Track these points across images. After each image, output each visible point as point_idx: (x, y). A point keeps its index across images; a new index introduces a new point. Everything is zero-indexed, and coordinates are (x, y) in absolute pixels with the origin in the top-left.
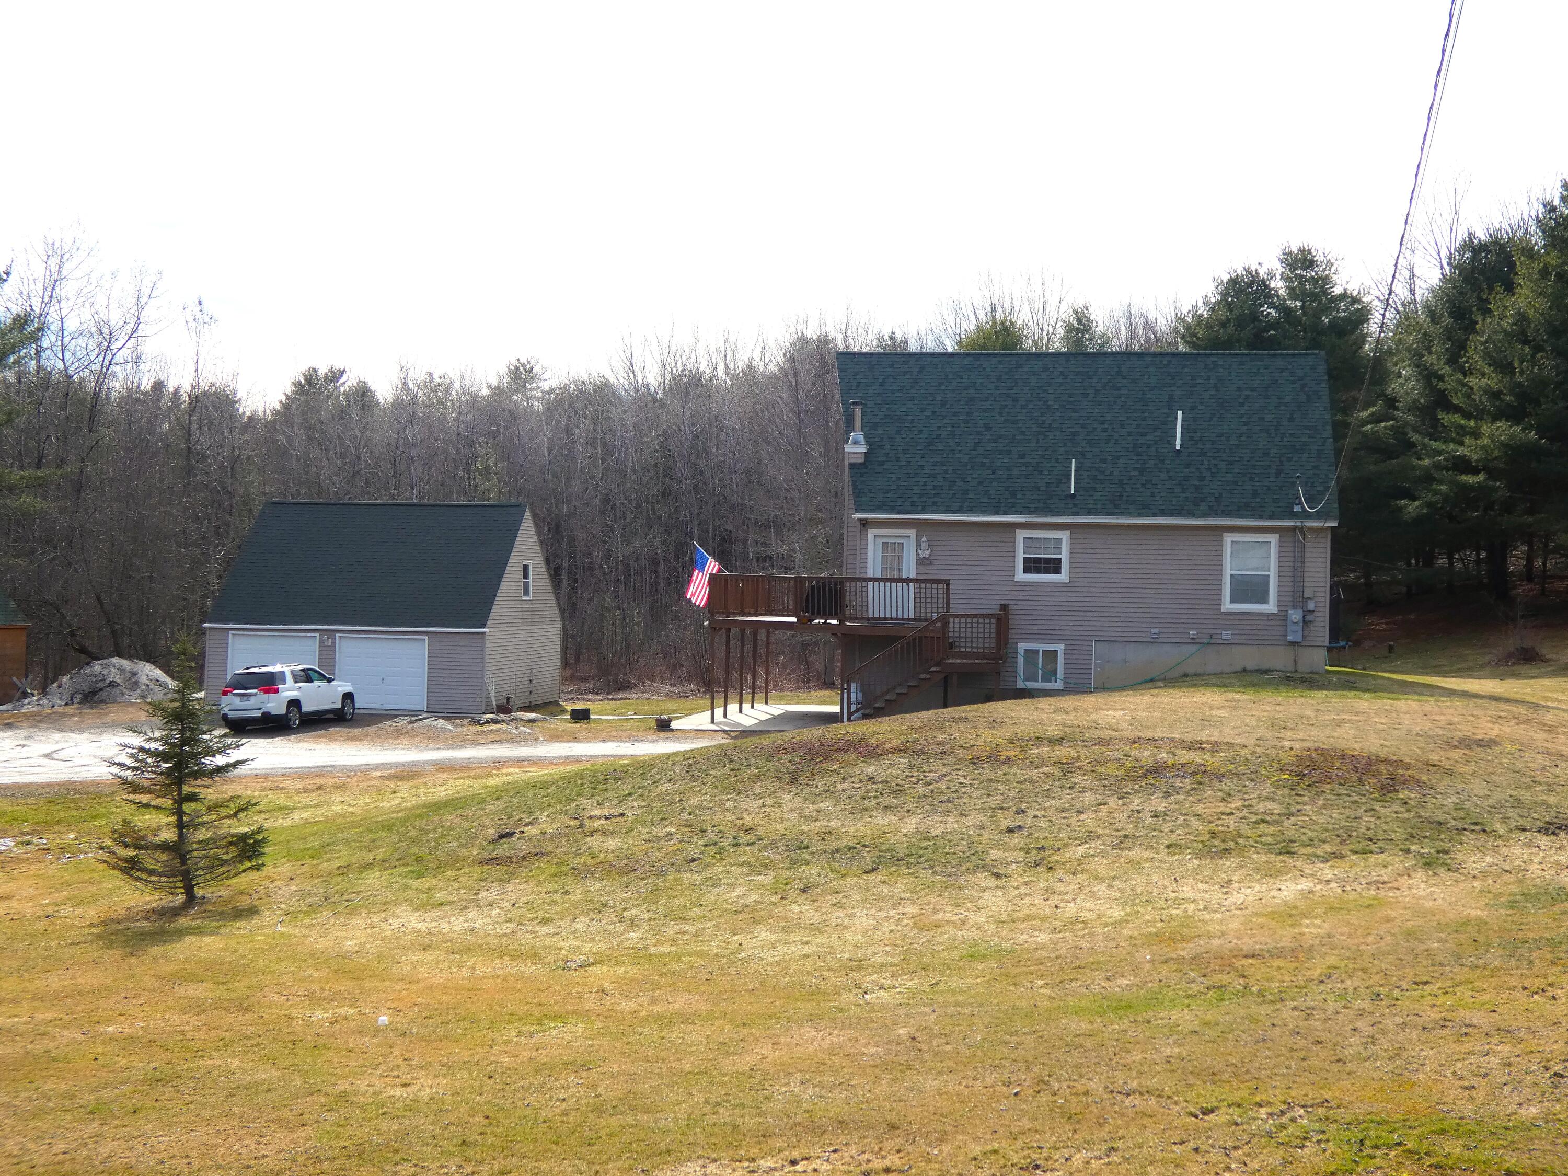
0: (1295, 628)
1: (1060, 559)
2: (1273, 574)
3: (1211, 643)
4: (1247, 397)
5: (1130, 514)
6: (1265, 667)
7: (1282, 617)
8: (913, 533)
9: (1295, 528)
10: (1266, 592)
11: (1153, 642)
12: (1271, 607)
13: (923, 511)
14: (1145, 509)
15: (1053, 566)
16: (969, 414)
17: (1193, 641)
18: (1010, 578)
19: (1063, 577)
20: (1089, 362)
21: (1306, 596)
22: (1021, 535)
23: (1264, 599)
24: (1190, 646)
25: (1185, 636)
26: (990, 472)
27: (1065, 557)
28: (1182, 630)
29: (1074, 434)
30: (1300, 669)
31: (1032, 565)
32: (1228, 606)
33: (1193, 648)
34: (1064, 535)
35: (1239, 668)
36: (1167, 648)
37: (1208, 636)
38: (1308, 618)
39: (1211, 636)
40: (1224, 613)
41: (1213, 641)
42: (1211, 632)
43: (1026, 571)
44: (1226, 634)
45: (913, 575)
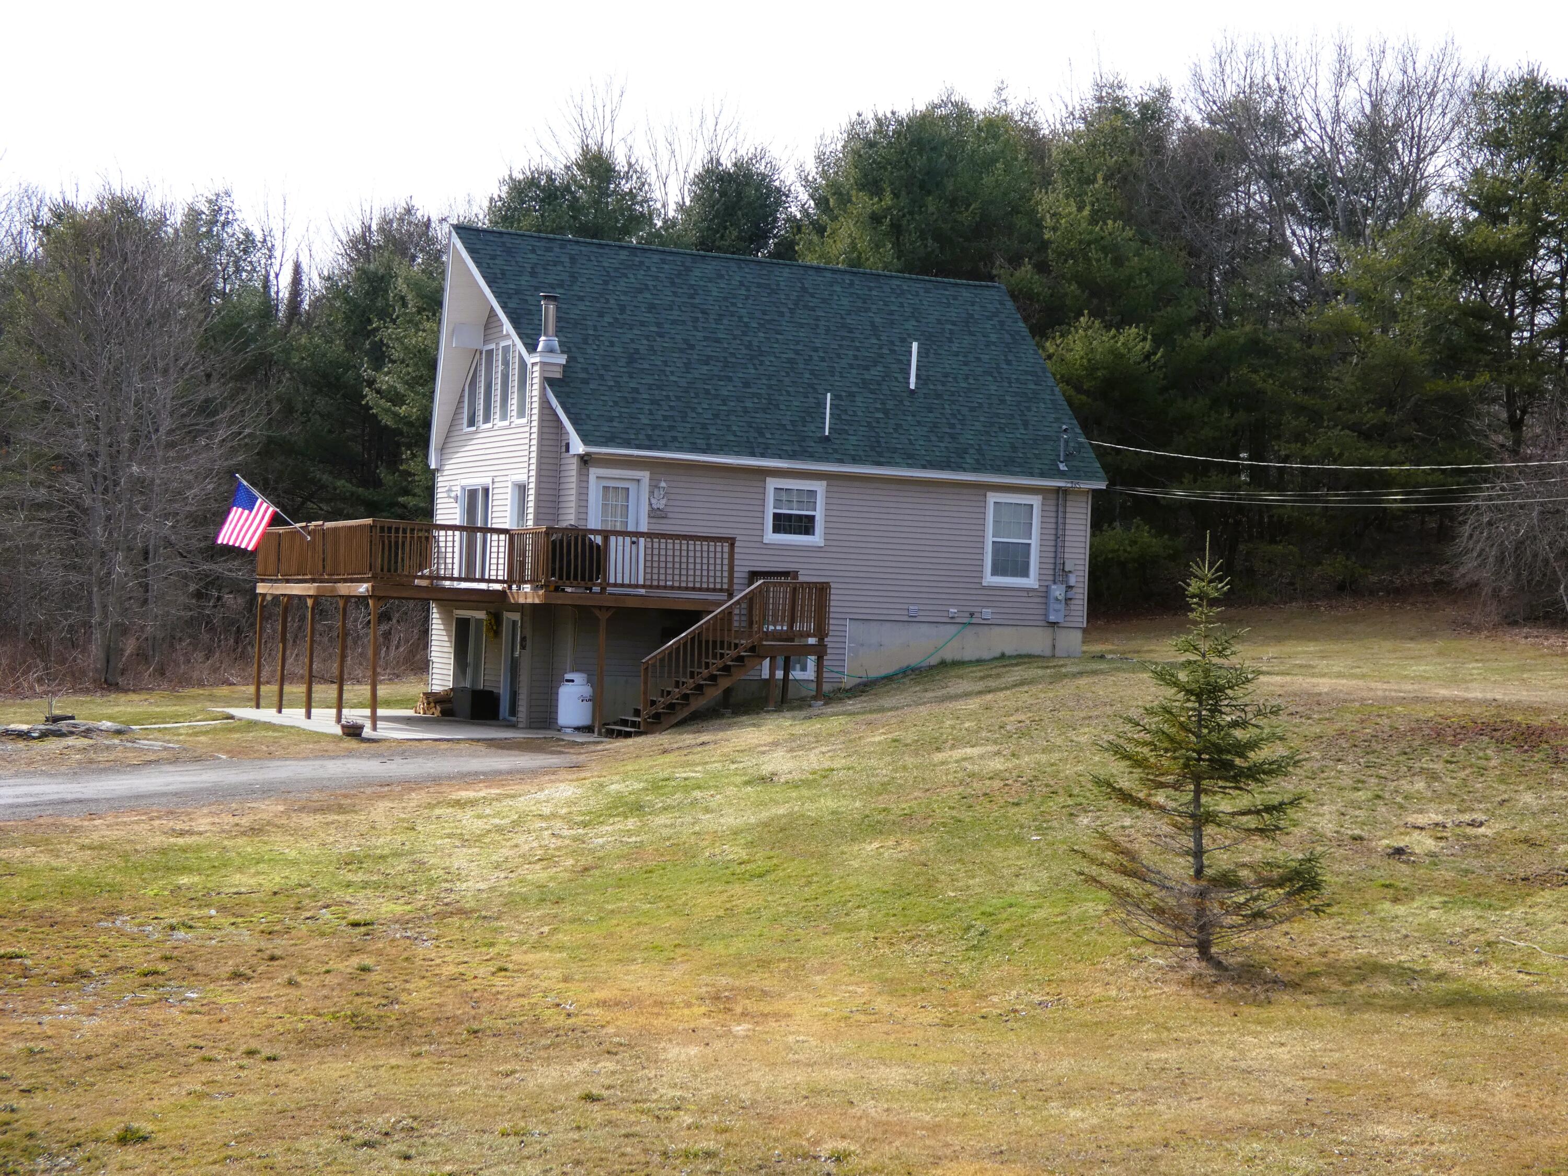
0: (1057, 606)
1: (813, 517)
2: (1034, 542)
3: (972, 622)
4: (951, 332)
5: (896, 464)
6: (1024, 651)
7: (1045, 593)
8: (645, 475)
9: (1058, 490)
10: (1026, 565)
11: (911, 621)
12: (1031, 581)
13: (665, 447)
14: (911, 460)
15: (805, 525)
16: (658, 325)
17: (952, 621)
18: (758, 539)
19: (817, 539)
20: (765, 272)
21: (1067, 569)
22: (772, 484)
23: (1025, 573)
24: (948, 627)
25: (945, 614)
26: (720, 402)
27: (819, 515)
28: (940, 608)
29: (791, 361)
30: (1058, 654)
31: (783, 523)
32: (990, 579)
33: (952, 629)
34: (819, 487)
35: (997, 653)
36: (924, 628)
37: (967, 615)
38: (1070, 595)
39: (972, 615)
40: (984, 588)
41: (974, 621)
42: (972, 610)
43: (777, 529)
44: (987, 612)
45: (644, 528)
